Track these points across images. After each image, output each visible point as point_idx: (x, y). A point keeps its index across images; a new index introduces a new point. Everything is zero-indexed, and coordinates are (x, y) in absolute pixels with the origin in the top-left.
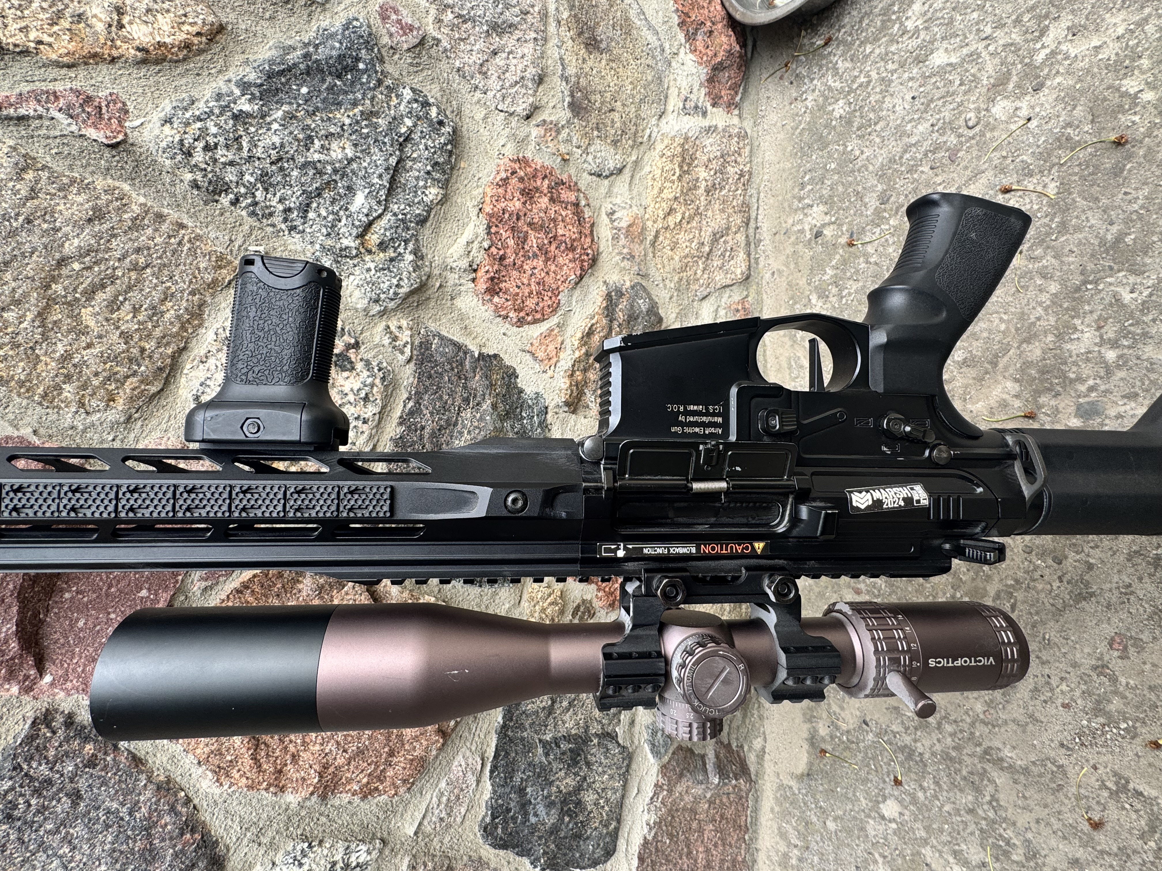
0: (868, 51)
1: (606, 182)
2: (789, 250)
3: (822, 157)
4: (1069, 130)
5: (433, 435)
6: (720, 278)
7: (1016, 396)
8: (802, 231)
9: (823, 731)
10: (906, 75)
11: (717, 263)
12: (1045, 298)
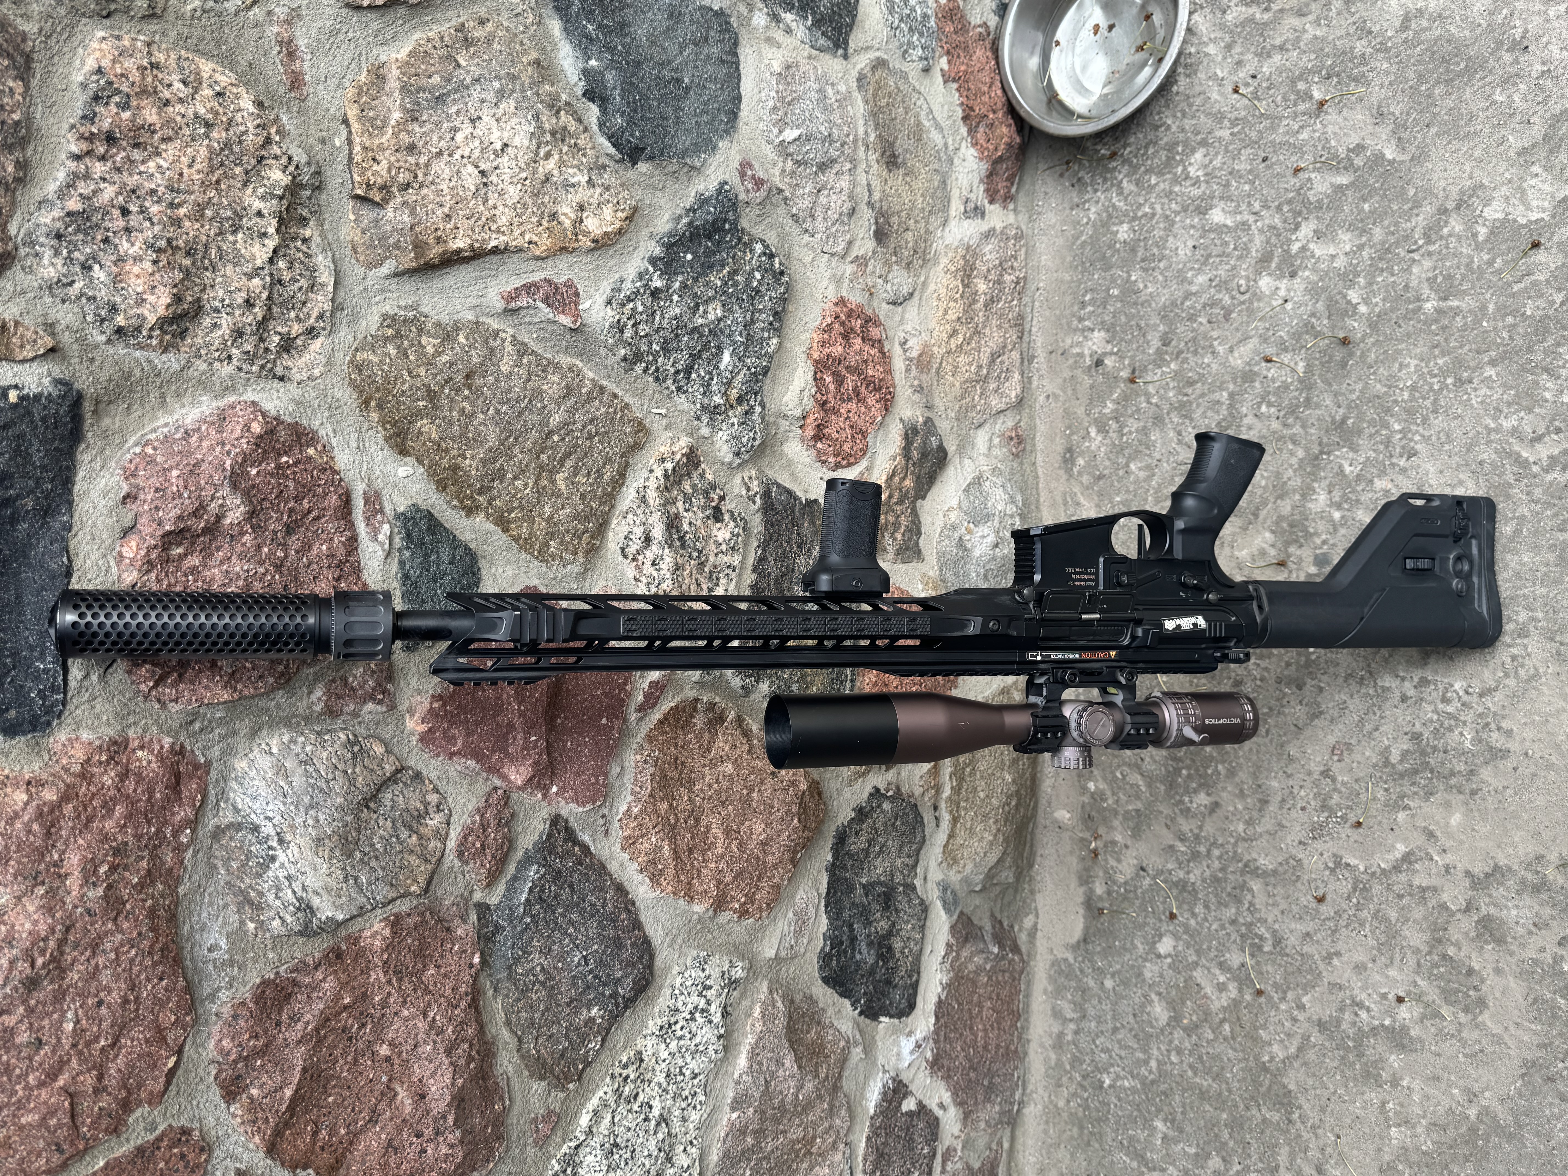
0: (1153, 182)
1: (900, 309)
2: (1067, 374)
3: (1105, 279)
4: (1313, 320)
5: (777, 582)
6: (996, 403)
7: (1273, 546)
8: (1081, 355)
9: (1099, 889)
10: (1188, 221)
11: (992, 386)
12: (1294, 461)
